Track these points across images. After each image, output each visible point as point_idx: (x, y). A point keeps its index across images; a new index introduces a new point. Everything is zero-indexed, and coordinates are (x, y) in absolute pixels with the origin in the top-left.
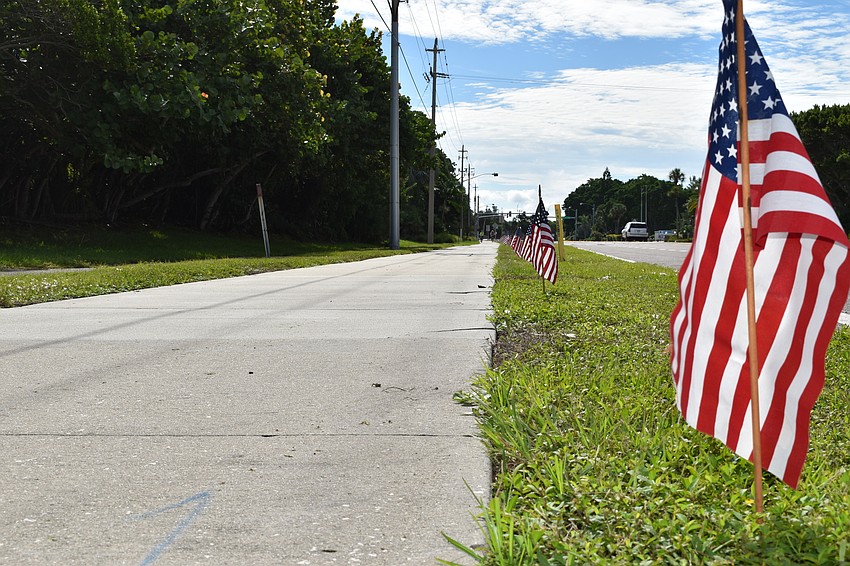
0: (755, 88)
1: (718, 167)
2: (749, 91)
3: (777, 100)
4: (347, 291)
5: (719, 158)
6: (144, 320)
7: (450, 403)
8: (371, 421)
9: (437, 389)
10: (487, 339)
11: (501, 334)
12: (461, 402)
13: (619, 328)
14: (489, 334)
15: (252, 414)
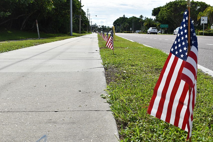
3: (195, 41)
4: (62, 52)
6: (12, 64)
7: (100, 98)
8: (82, 105)
9: (95, 92)
10: (103, 72)
11: (106, 69)
12: (103, 97)
13: (136, 68)
14: (103, 69)
15: (50, 103)
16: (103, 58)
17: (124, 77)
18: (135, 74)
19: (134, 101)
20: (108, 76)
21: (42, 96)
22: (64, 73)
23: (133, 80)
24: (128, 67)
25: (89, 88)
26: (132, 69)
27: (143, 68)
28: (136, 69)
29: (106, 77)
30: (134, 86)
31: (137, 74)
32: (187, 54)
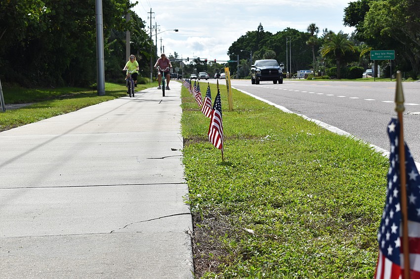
0: (413, 199)
1: (390, 258)
2: (408, 200)
5: (390, 250)
10: (187, 232)
11: (196, 219)
13: (285, 215)
14: (188, 222)
16: (192, 179)
17: (247, 252)
18: (282, 240)
20: (198, 245)
22: (68, 238)
23: (270, 263)
24: (263, 210)
26: (274, 216)
27: (308, 213)
28: (285, 217)
29: (194, 251)
31: (288, 240)
32: (398, 243)
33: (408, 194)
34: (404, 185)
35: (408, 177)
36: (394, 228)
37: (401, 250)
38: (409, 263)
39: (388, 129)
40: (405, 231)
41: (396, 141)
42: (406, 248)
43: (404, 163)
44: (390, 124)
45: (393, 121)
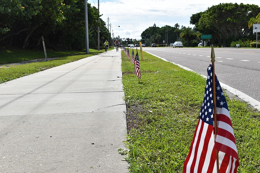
0: (218, 98)
2: (216, 98)
3: (224, 102)
5: (207, 119)
7: (117, 154)
8: (94, 166)
9: (112, 145)
10: (124, 112)
11: (128, 106)
12: (121, 153)
13: (165, 105)
14: (124, 108)
15: (55, 163)
16: (126, 89)
17: (149, 120)
18: (164, 115)
19: (159, 159)
20: (129, 117)
21: (46, 152)
22: (75, 114)
23: (159, 125)
24: (156, 102)
25: (105, 138)
26: (161, 105)
27: (175, 104)
28: (165, 106)
29: (127, 120)
30: (160, 135)
31: (167, 115)
32: (212, 116)
33: (217, 96)
34: (215, 92)
35: (216, 89)
36: (210, 110)
37: (213, 119)
38: (217, 125)
39: (208, 69)
40: (215, 111)
41: (211, 74)
42: (215, 119)
43: (215, 83)
44: (209, 67)
45: (210, 65)
